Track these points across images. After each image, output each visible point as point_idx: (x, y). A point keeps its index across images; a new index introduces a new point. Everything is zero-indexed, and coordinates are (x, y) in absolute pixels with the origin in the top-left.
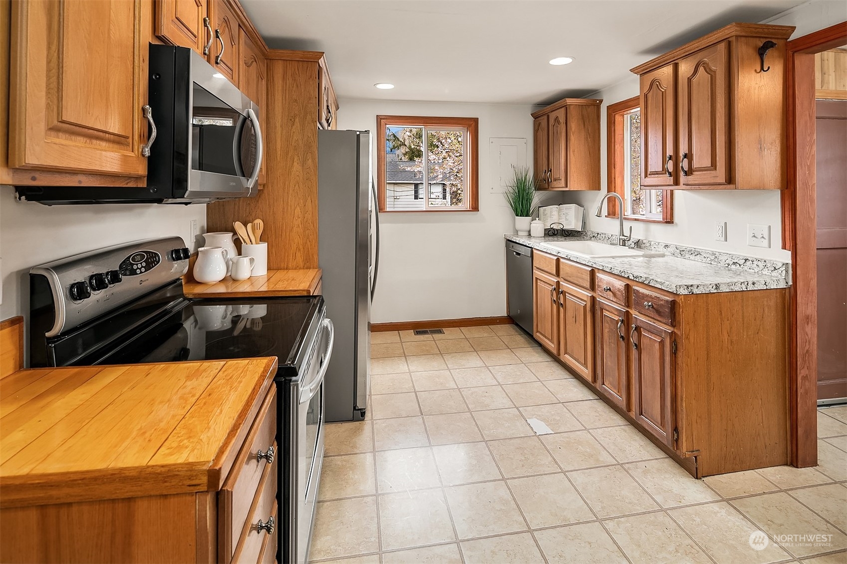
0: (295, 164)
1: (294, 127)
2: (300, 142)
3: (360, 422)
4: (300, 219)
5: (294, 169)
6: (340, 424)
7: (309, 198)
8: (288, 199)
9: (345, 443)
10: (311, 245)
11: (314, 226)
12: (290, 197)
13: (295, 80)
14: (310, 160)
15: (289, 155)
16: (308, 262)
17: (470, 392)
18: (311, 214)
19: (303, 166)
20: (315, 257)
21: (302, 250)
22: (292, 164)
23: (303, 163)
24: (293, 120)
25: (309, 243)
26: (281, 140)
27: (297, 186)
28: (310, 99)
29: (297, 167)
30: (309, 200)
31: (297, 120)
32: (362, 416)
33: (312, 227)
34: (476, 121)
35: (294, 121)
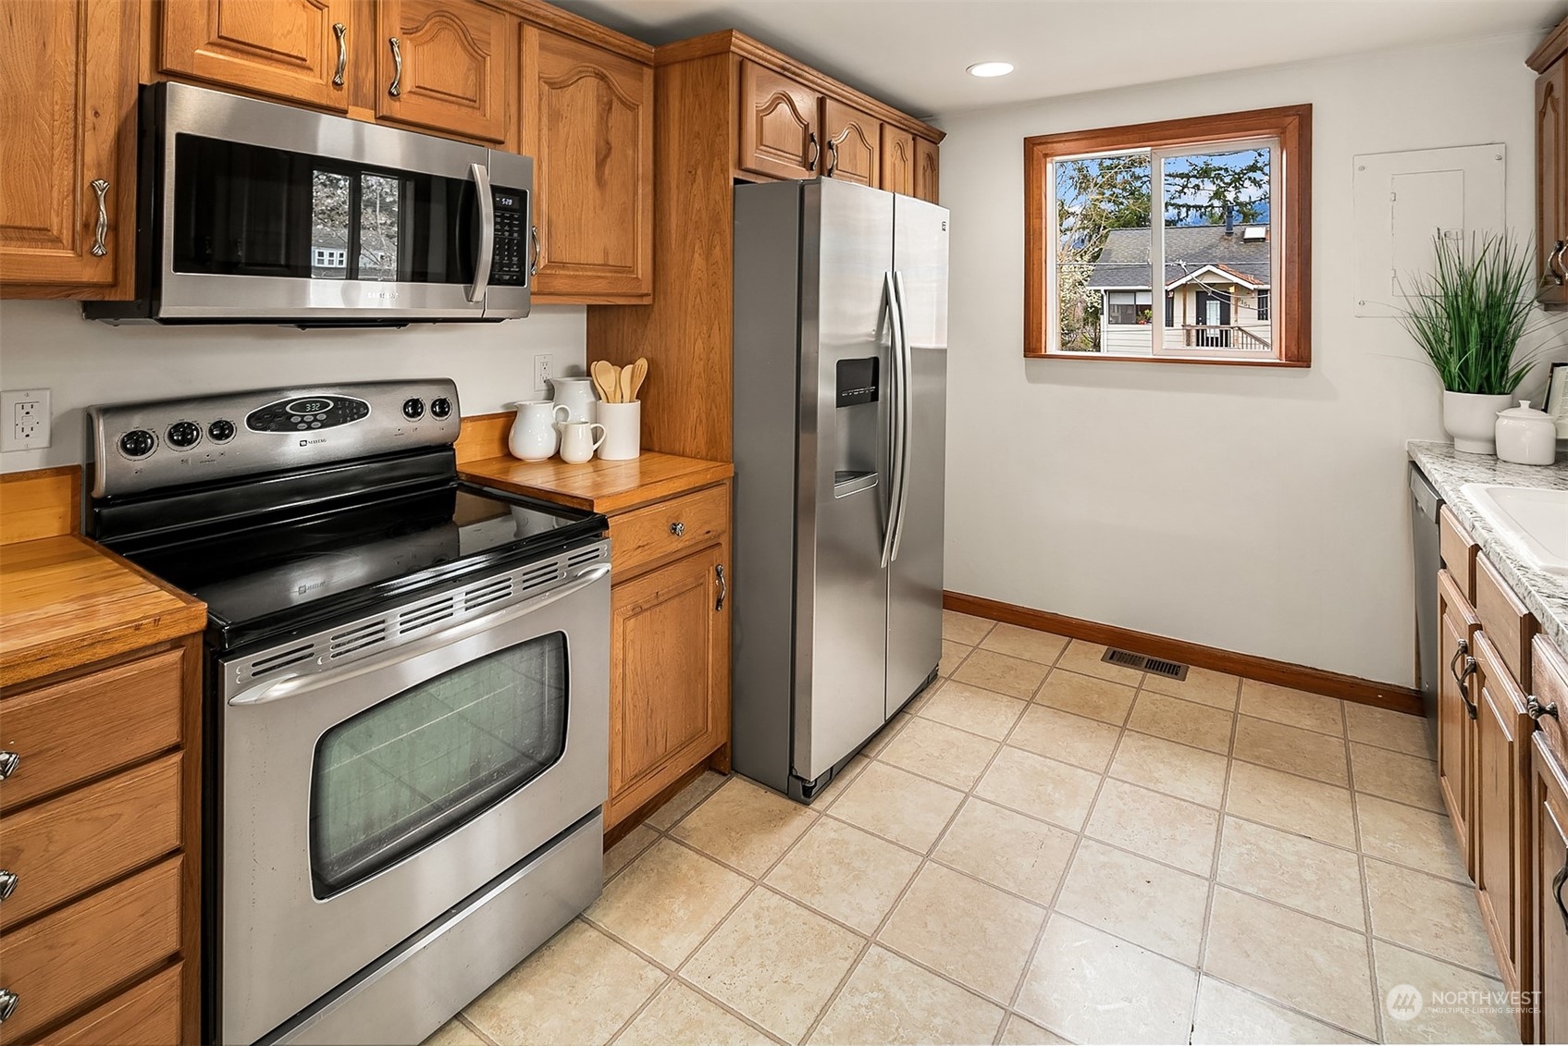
0: (696, 255)
1: (695, 186)
2: (704, 212)
3: (798, 806)
4: (702, 362)
5: (695, 266)
6: (762, 792)
7: (716, 322)
8: (685, 325)
9: (733, 834)
10: (718, 414)
11: (722, 377)
12: (688, 318)
13: (697, 95)
14: (718, 248)
15: (689, 241)
16: (713, 447)
17: (1102, 858)
18: (718, 352)
19: (707, 260)
20: (724, 438)
21: (704, 421)
22: (692, 256)
23: (708, 255)
24: (693, 172)
25: (715, 411)
26: (677, 211)
27: (698, 299)
28: (718, 128)
29: (698, 261)
30: (716, 327)
31: (699, 171)
32: (805, 794)
33: (720, 380)
34: (1303, 115)
35: (696, 173)
